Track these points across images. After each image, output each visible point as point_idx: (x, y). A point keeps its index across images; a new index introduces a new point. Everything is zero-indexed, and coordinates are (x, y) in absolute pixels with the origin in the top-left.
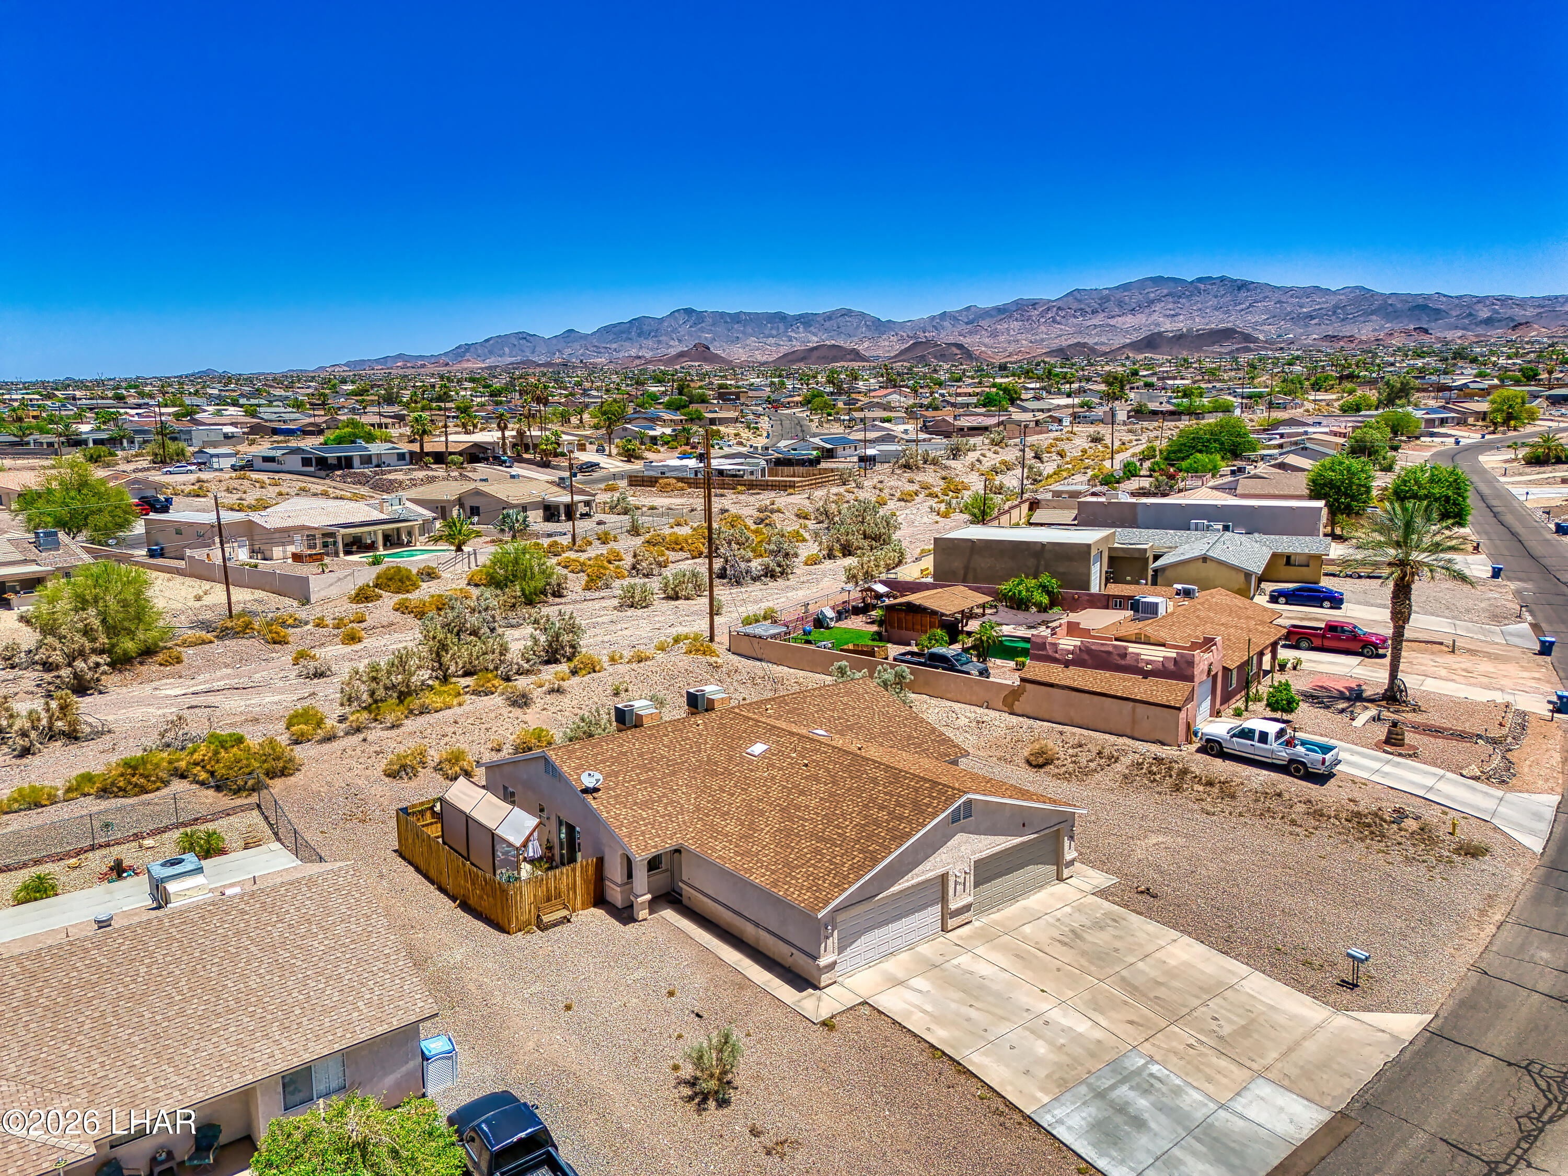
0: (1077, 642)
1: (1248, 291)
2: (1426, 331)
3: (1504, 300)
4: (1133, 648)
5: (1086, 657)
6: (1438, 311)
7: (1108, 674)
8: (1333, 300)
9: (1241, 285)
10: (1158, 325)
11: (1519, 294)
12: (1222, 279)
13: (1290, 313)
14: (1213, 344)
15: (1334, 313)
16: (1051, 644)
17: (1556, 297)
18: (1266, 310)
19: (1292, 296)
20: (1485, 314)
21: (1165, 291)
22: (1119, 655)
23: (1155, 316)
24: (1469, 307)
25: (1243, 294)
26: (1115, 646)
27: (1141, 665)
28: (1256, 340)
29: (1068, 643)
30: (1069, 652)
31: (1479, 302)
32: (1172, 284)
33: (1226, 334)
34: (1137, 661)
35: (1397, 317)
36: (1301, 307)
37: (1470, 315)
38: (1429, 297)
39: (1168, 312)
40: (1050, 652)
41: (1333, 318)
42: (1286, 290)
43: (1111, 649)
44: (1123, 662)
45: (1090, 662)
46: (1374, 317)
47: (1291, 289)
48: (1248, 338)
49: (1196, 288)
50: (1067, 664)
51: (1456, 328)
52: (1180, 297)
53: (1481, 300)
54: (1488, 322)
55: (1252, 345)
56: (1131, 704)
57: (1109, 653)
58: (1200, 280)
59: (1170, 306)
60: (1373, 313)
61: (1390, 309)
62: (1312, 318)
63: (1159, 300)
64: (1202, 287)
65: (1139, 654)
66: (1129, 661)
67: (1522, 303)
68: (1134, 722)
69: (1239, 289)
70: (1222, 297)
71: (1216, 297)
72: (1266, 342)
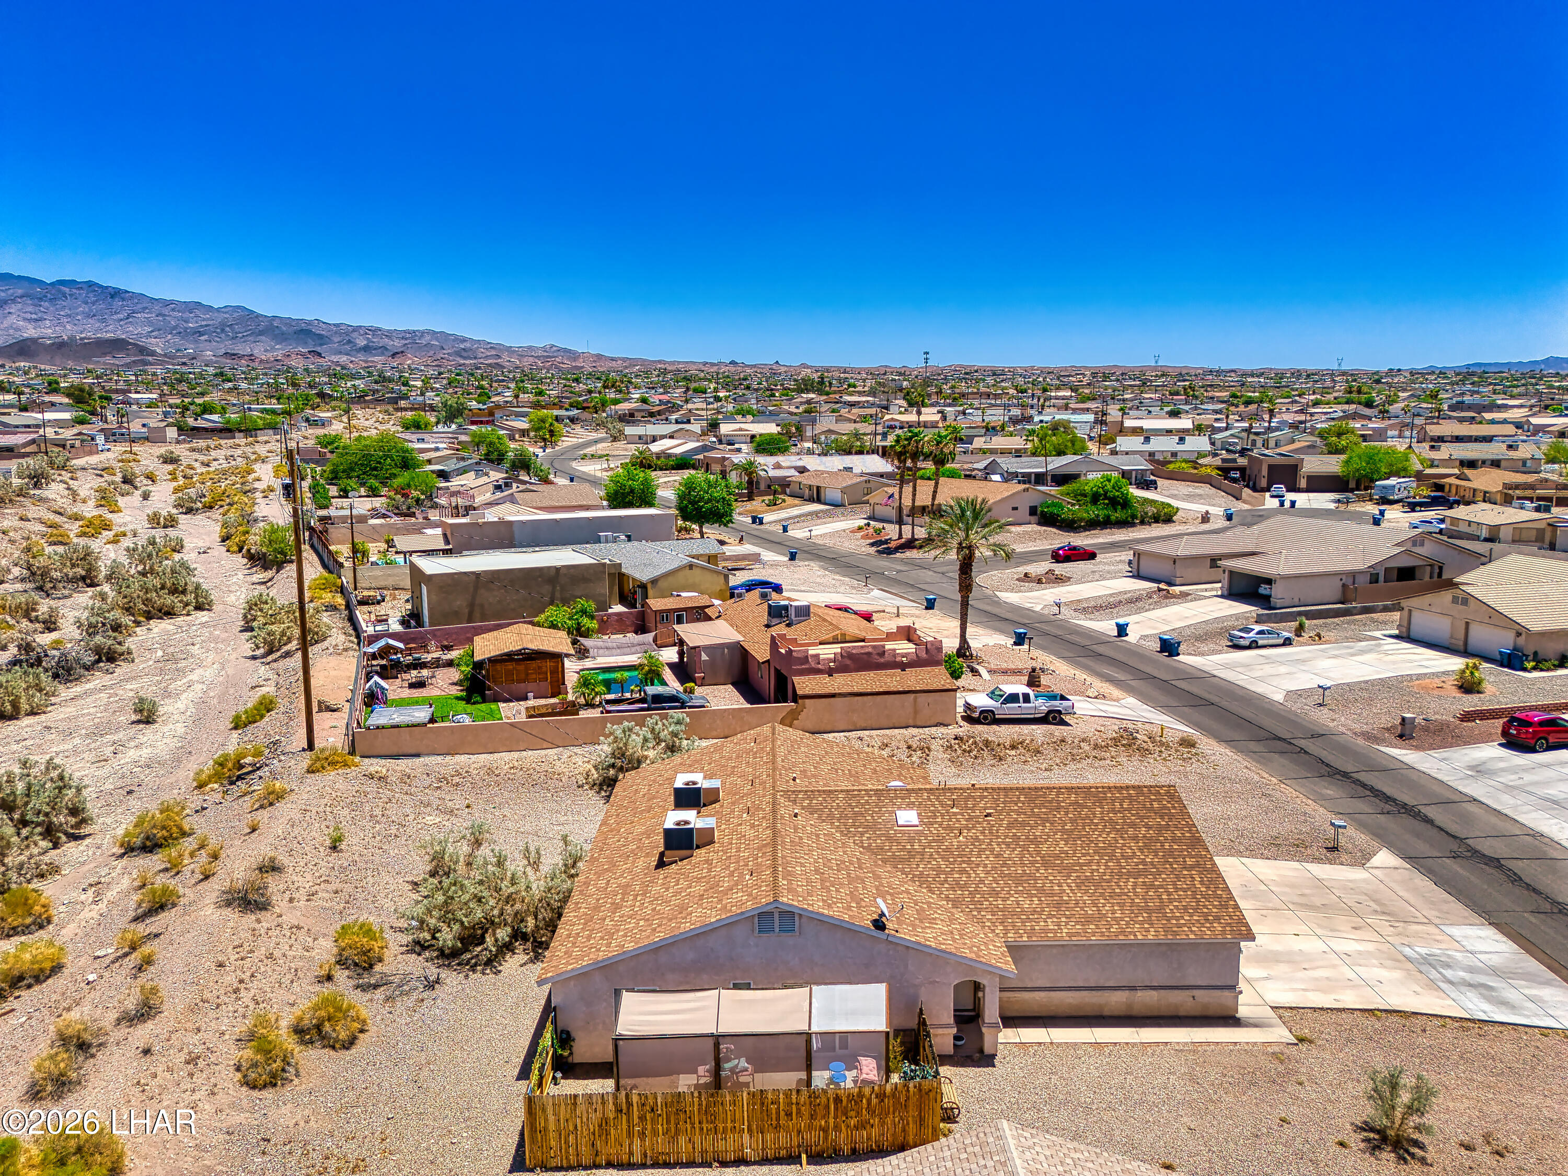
0: (836, 648)
1: (123, 299)
2: (319, 355)
3: (375, 331)
4: (889, 646)
5: (848, 662)
6: (320, 337)
7: (872, 674)
8: (220, 317)
9: (116, 294)
10: (18, 329)
11: (386, 327)
12: (91, 285)
13: (175, 328)
14: (104, 354)
15: (223, 330)
16: (813, 656)
17: (414, 332)
18: (149, 322)
19: (173, 310)
20: (362, 342)
21: (20, 292)
22: (878, 654)
23: (12, 319)
24: (347, 334)
25: (118, 303)
26: (874, 647)
27: (898, 659)
28: (153, 353)
29: (828, 652)
30: (830, 660)
31: (354, 331)
32: (26, 284)
33: (117, 345)
34: (895, 656)
35: (286, 339)
36: (187, 322)
37: (349, 342)
38: (309, 323)
39: (28, 316)
40: (813, 665)
41: (223, 336)
42: (167, 303)
43: (870, 650)
44: (882, 660)
45: (852, 666)
46: (263, 338)
47: (172, 302)
48: (143, 350)
49: (60, 291)
50: (830, 672)
51: (340, 353)
52: (41, 299)
53: (356, 329)
54: (366, 349)
55: (150, 358)
56: (912, 696)
57: (869, 654)
58: (62, 282)
59: (30, 309)
60: (261, 333)
61: (277, 332)
62: (201, 334)
63: (14, 301)
64: (67, 290)
65: (895, 650)
66: (887, 657)
67: (389, 334)
68: (916, 712)
69: (112, 297)
70: (94, 303)
71: (86, 303)
72: (165, 355)
